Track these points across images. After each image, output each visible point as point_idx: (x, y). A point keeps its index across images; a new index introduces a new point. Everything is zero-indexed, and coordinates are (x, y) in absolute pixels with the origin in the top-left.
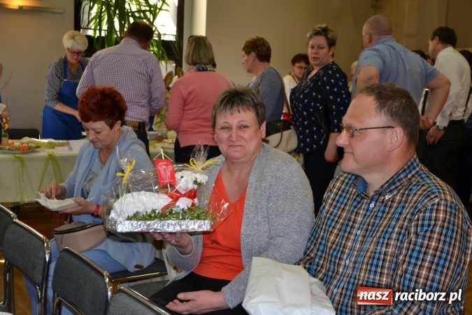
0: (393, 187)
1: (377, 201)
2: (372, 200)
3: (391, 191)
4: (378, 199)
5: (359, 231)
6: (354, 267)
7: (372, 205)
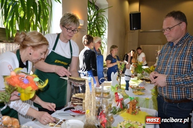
0: (181, 42)
1: (176, 47)
2: (175, 47)
3: (181, 43)
4: (177, 47)
5: (172, 57)
6: (172, 67)
7: (175, 49)
